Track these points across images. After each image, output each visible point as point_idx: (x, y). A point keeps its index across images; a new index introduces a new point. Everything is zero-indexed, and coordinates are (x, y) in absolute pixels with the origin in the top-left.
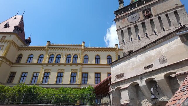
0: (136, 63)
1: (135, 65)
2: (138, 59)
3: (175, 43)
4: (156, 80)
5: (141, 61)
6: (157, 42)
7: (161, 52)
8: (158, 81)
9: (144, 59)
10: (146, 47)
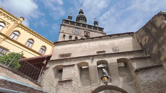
0: (88, 47)
1: (87, 48)
2: (91, 45)
3: (126, 41)
4: (109, 62)
5: (94, 47)
6: (112, 36)
7: (114, 44)
8: (110, 63)
9: (98, 46)
10: (102, 38)
